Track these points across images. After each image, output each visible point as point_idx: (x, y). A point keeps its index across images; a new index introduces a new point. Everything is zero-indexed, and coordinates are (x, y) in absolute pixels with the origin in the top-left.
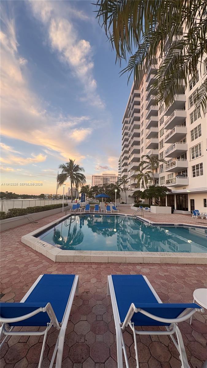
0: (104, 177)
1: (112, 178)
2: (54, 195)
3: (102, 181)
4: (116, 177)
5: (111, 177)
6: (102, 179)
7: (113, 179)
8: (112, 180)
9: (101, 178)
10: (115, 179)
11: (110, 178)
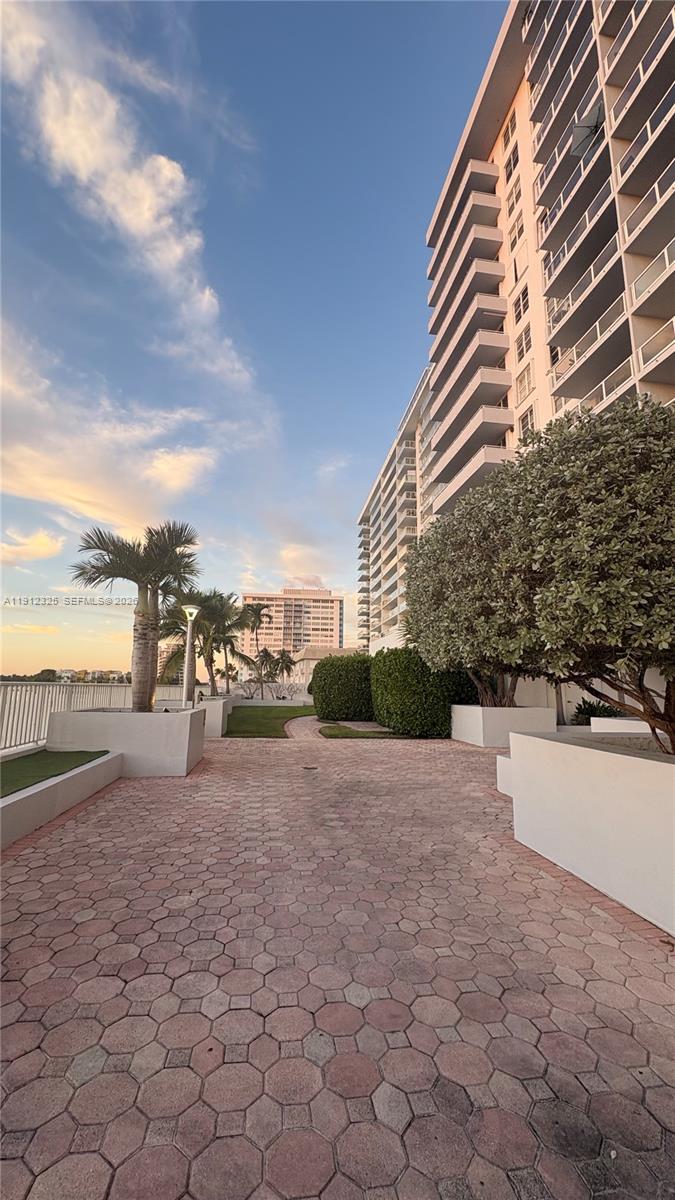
0: (289, 602)
1: (321, 604)
2: (94, 673)
3: (282, 614)
4: (332, 601)
5: (315, 601)
6: (283, 609)
7: (323, 607)
8: (318, 612)
9: (277, 606)
10: (332, 608)
11: (312, 604)
